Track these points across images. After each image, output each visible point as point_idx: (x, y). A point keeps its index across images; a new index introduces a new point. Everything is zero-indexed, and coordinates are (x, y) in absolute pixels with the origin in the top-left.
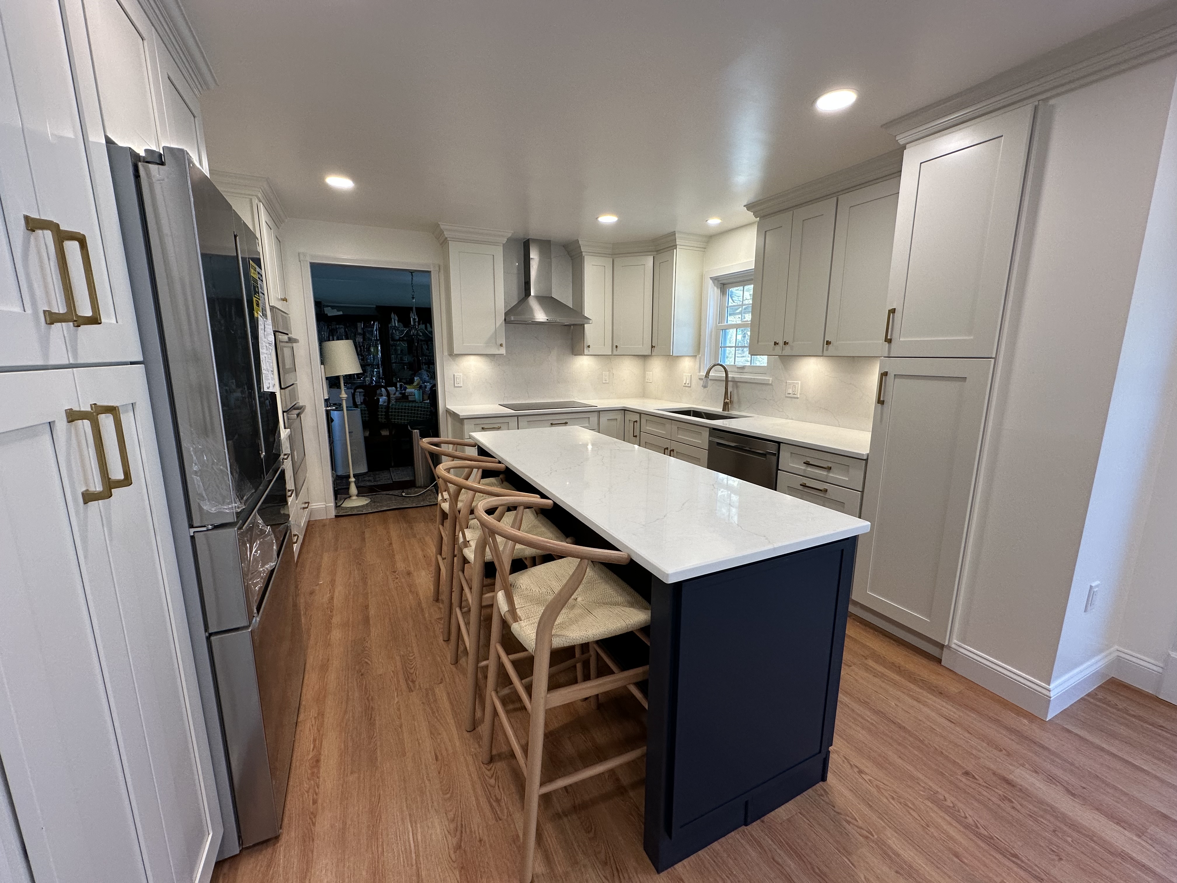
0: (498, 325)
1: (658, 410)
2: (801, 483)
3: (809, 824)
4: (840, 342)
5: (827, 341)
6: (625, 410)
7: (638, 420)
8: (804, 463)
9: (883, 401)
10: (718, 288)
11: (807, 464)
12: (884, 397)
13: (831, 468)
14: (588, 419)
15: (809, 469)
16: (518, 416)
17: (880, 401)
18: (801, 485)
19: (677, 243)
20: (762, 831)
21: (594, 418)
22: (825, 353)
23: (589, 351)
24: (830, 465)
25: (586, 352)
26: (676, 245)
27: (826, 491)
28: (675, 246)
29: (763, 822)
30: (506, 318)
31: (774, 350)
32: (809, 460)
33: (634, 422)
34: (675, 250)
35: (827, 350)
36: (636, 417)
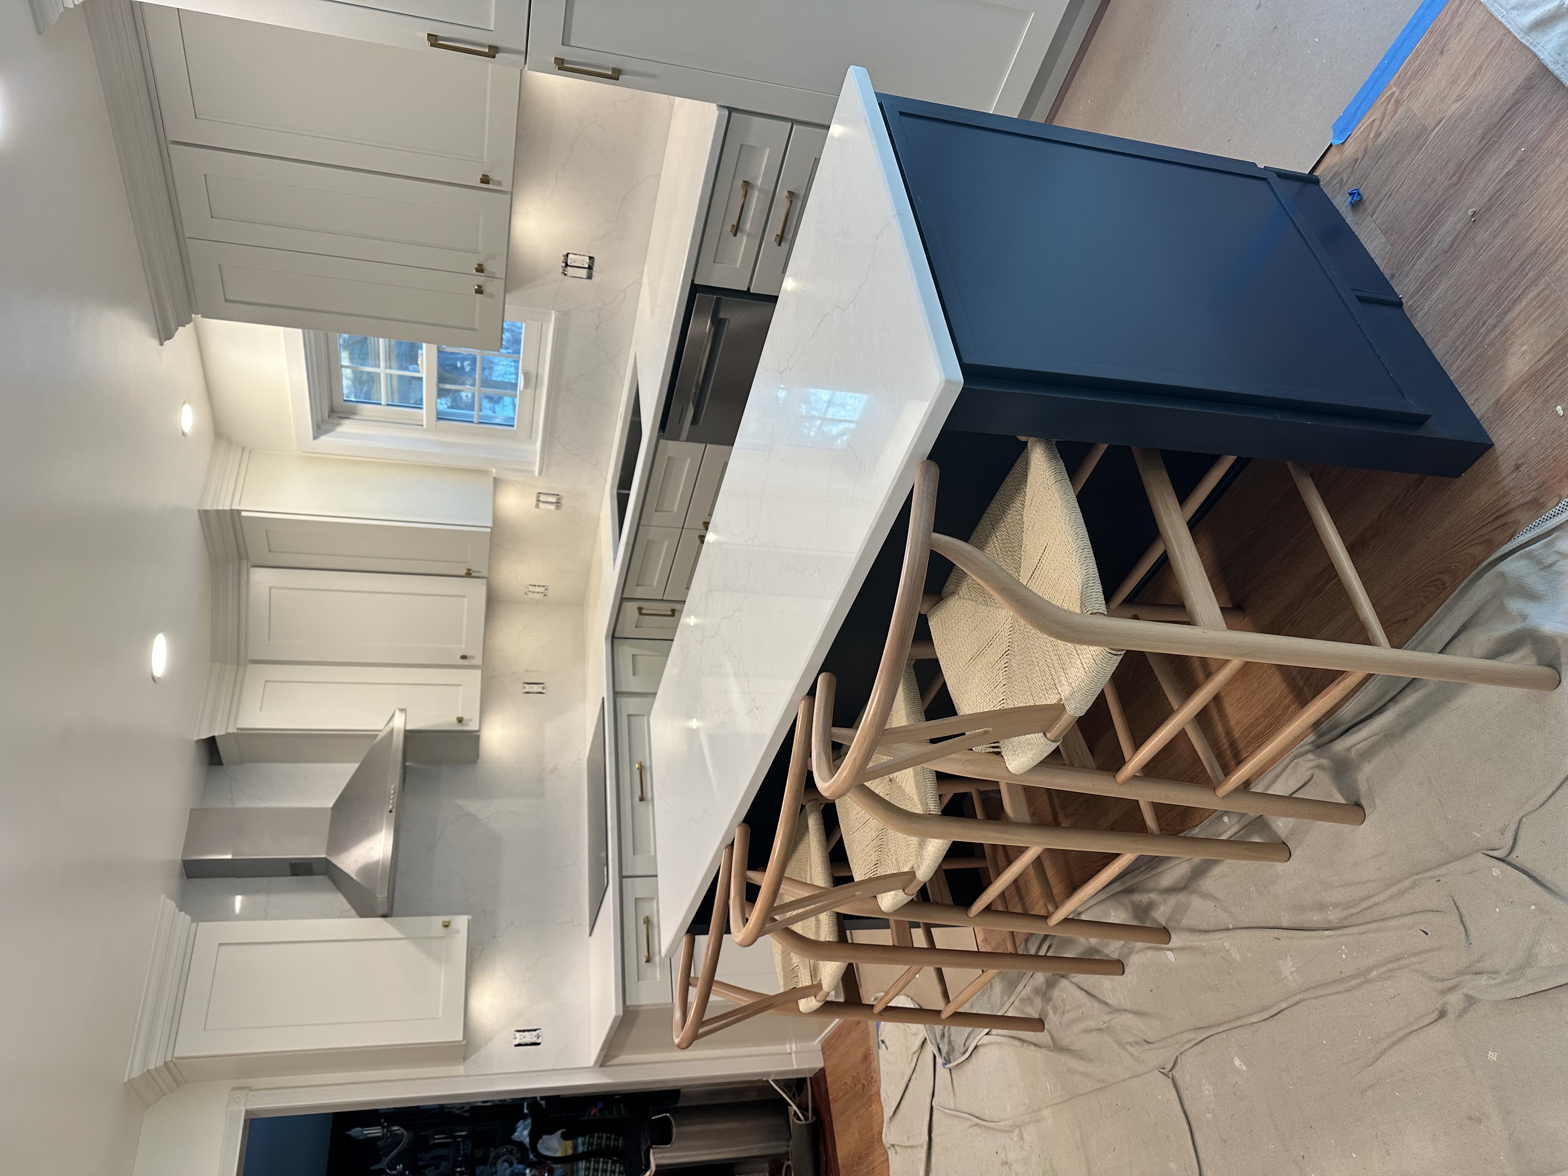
0: (396, 934)
1: (615, 560)
2: (775, 244)
3: (1389, 198)
4: (485, 155)
5: (482, 181)
6: (614, 637)
7: (636, 605)
8: (735, 235)
9: (614, 70)
10: (339, 425)
11: (736, 229)
12: (607, 68)
13: (744, 182)
14: (633, 719)
15: (747, 226)
16: (622, 877)
17: (615, 75)
18: (780, 245)
19: (227, 508)
20: (1407, 275)
21: (629, 705)
22: (506, 187)
23: (470, 720)
24: (740, 183)
25: (473, 726)
26: (232, 511)
27: (791, 194)
28: (235, 514)
29: (1393, 276)
30: (381, 912)
31: (492, 296)
32: (728, 228)
33: (641, 613)
34: (244, 514)
35: (499, 183)
36: (631, 608)
